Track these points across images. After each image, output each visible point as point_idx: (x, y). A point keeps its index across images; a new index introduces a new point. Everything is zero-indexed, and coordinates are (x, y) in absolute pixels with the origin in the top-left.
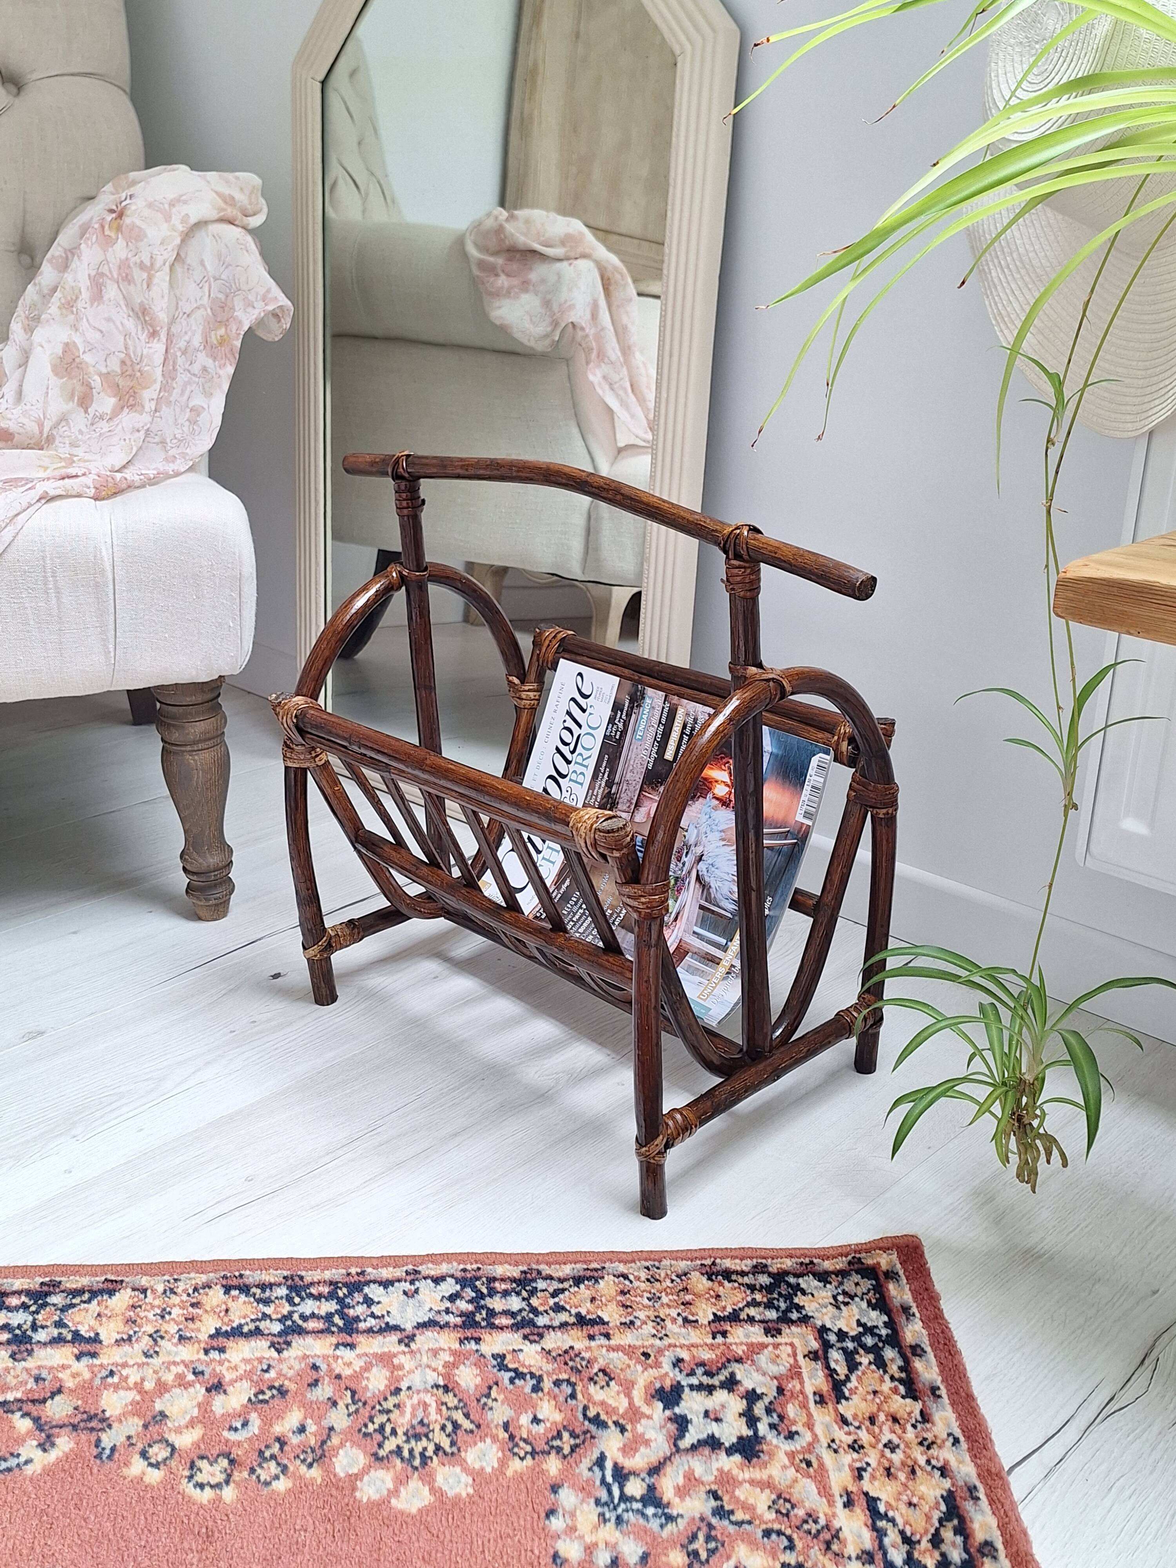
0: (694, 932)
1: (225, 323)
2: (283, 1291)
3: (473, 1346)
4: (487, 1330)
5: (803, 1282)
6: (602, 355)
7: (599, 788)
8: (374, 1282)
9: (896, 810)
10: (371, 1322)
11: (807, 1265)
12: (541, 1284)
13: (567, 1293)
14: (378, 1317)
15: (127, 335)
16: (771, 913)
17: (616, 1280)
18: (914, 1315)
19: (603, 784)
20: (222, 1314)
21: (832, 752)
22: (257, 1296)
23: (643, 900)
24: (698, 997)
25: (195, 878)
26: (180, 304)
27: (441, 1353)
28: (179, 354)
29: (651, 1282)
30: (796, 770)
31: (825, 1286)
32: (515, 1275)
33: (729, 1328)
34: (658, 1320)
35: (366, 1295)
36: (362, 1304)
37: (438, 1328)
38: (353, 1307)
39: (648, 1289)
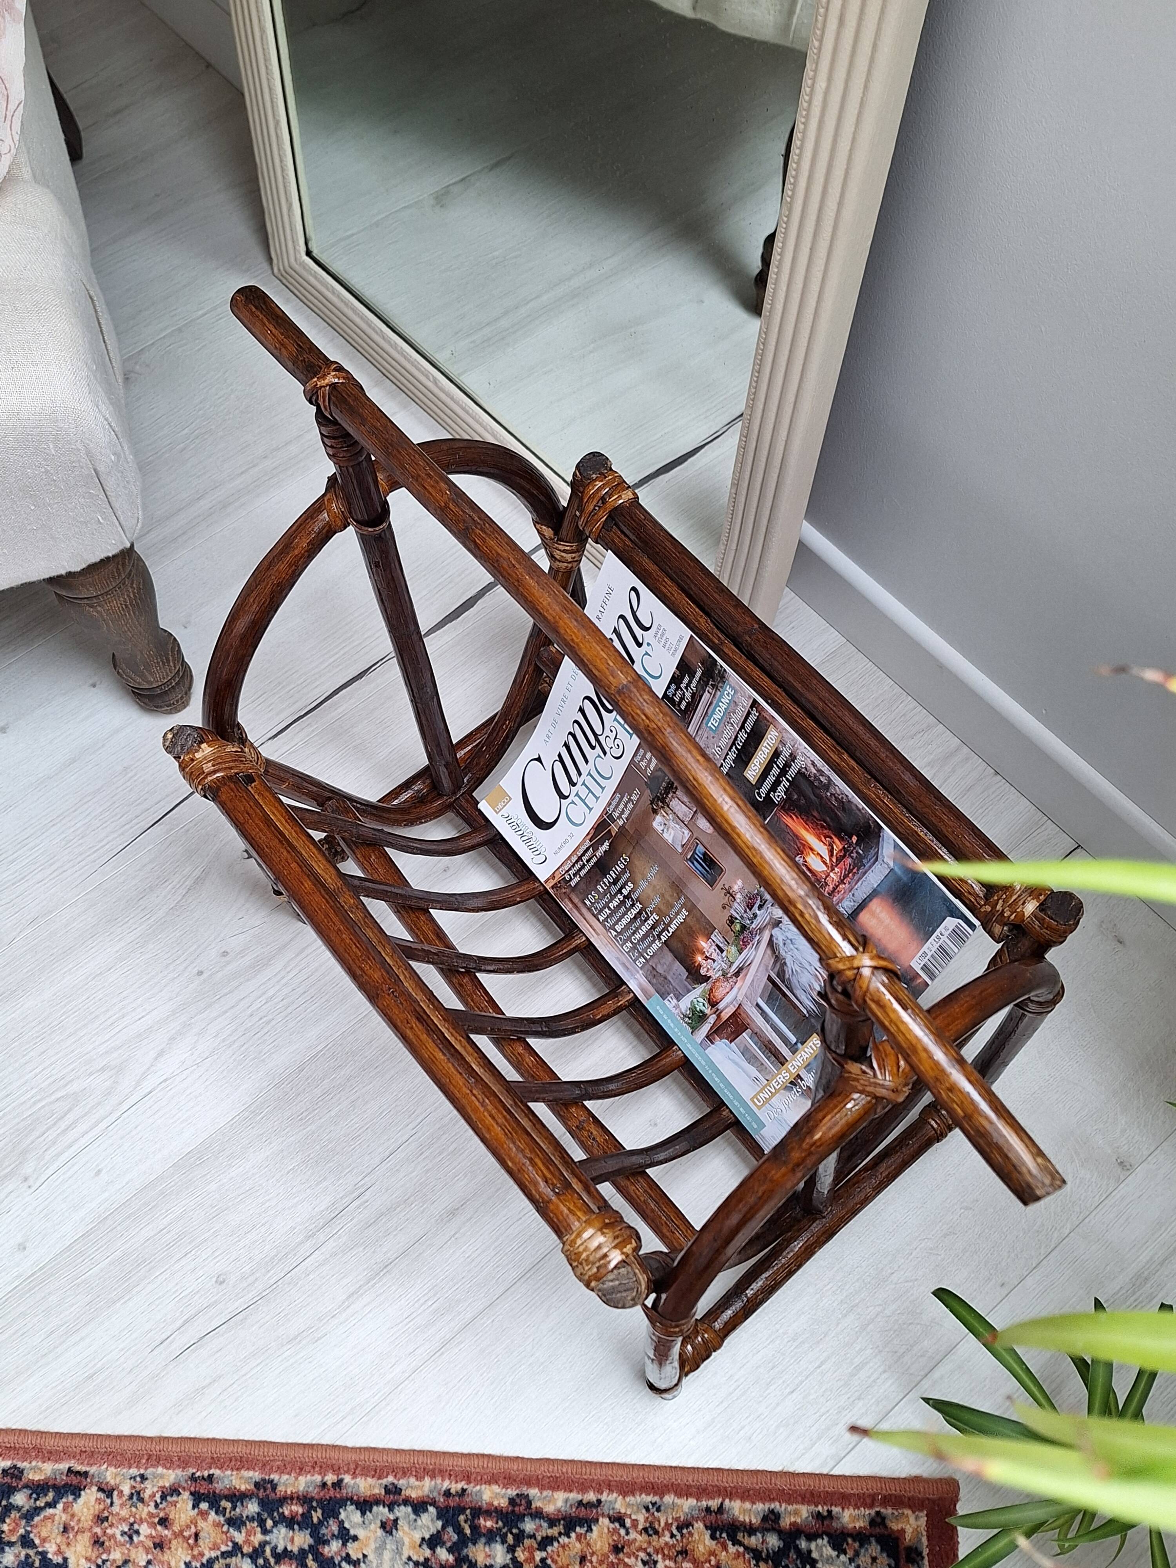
0: (757, 1005)
2: (255, 1508)
5: (815, 1550)
8: (352, 1500)
11: (824, 1517)
12: (529, 1526)
13: (556, 1544)
14: (353, 1562)
17: (612, 1526)
20: (191, 1541)
22: (227, 1515)
24: (752, 1100)
29: (650, 1535)
30: (922, 914)
31: (838, 1556)
32: (502, 1505)
35: (342, 1523)
36: (337, 1538)
38: (328, 1542)
39: (645, 1545)
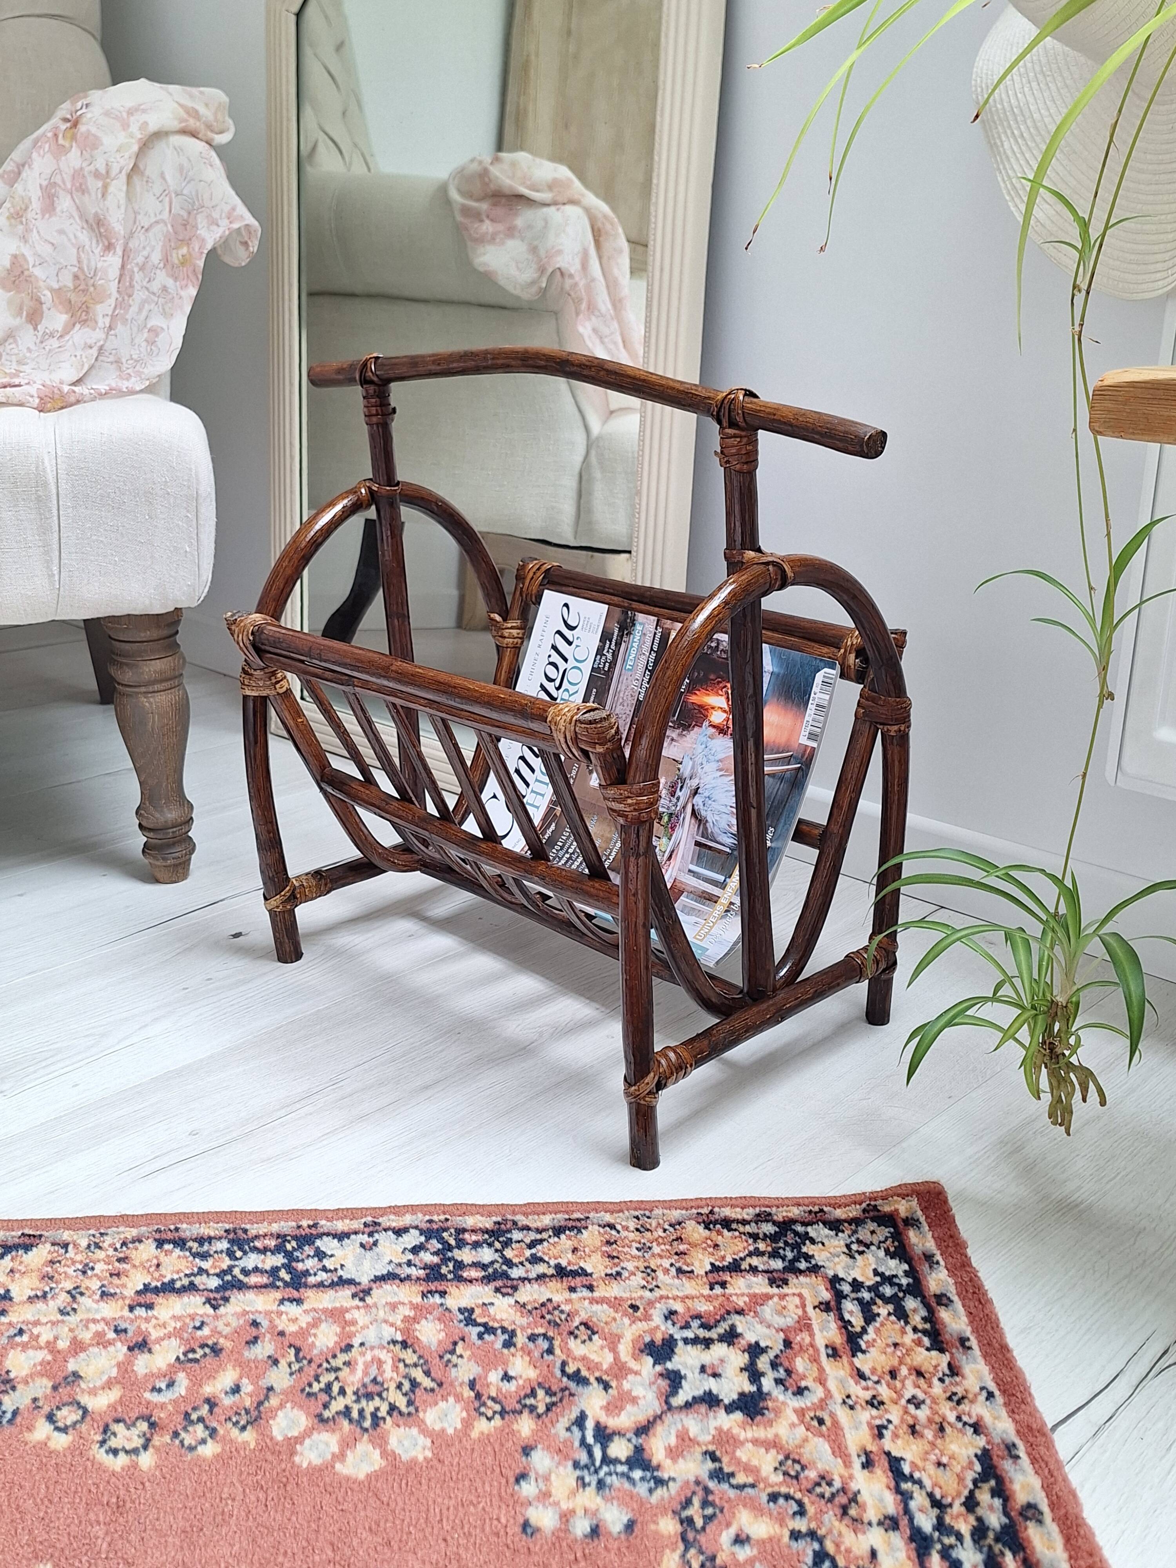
0: (690, 871)
1: (187, 242)
2: (224, 1245)
3: (437, 1299)
4: (454, 1283)
5: (812, 1231)
6: (592, 308)
8: (328, 1234)
9: (909, 727)
10: (322, 1276)
11: (816, 1213)
12: (516, 1235)
13: (545, 1243)
14: (330, 1271)
15: (80, 248)
16: (773, 845)
17: (602, 1230)
18: (938, 1263)
20: (152, 1269)
21: (838, 666)
22: (194, 1250)
23: (629, 801)
24: (694, 938)
25: (153, 835)
26: (139, 217)
27: (400, 1307)
28: (136, 269)
29: (641, 1232)
30: (800, 688)
31: (837, 1235)
32: (488, 1226)
33: (729, 1279)
34: (649, 1271)
35: (318, 1248)
36: (313, 1257)
37: (398, 1281)
38: (303, 1261)
39: (638, 1239)
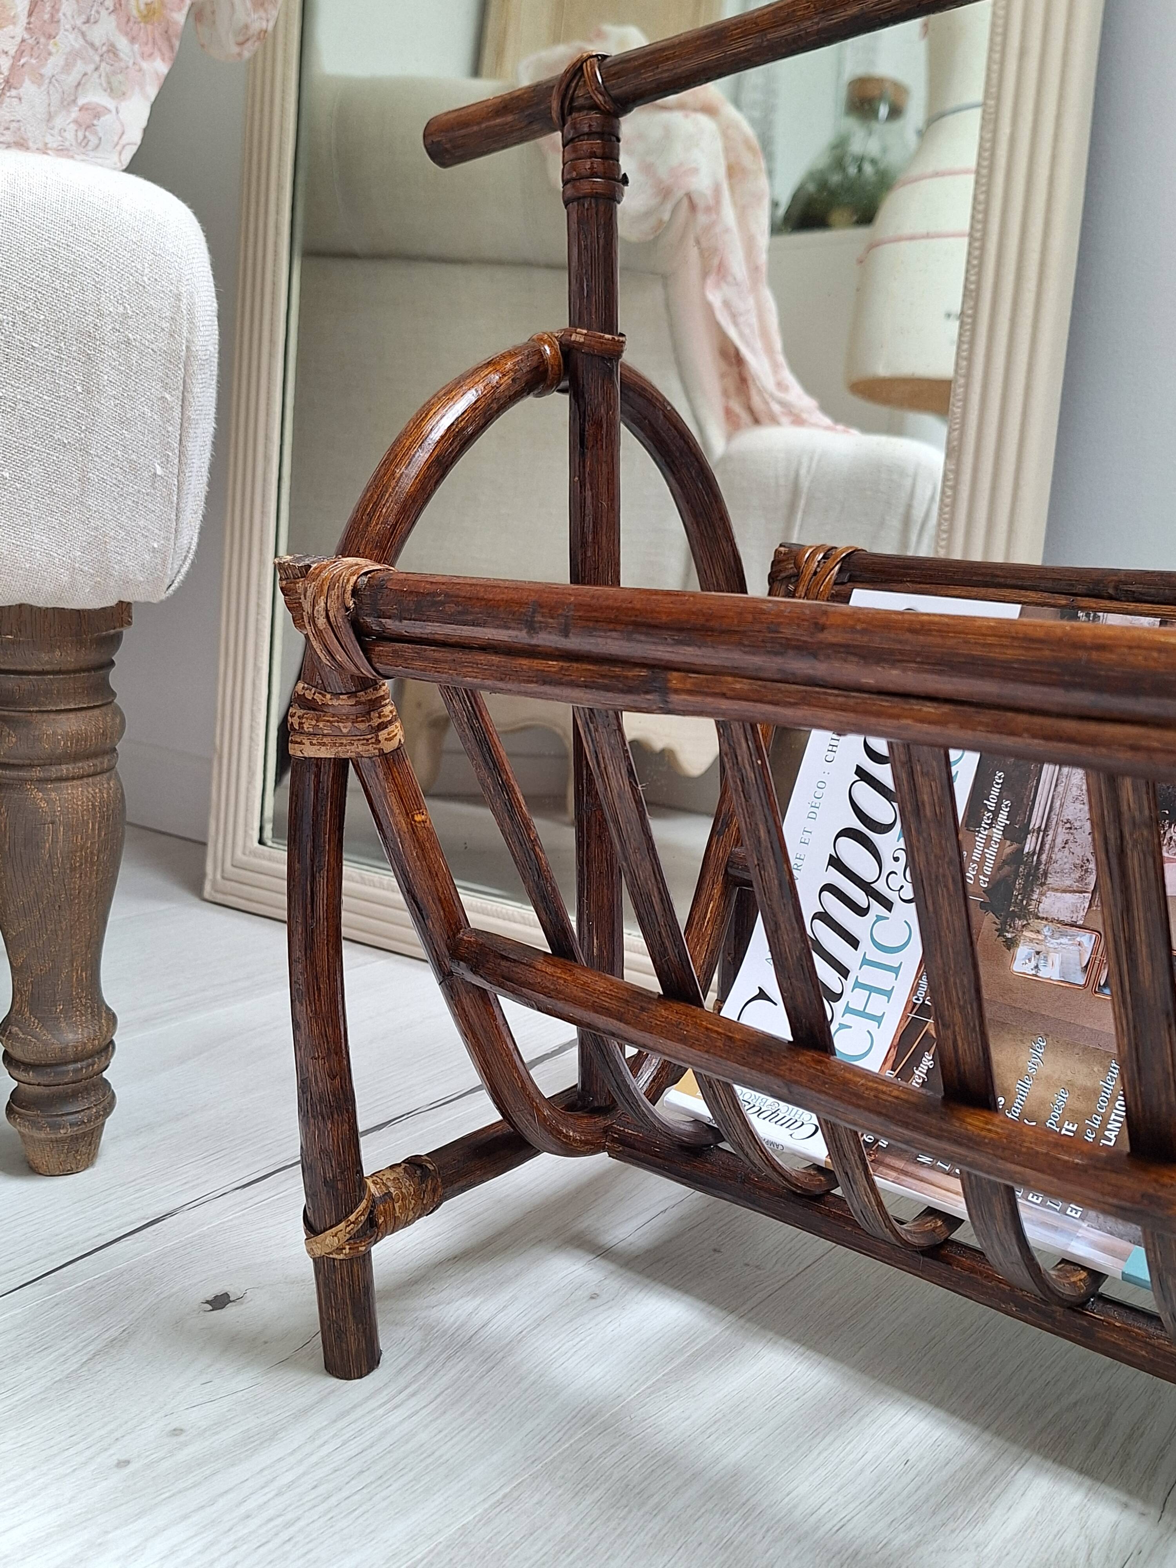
7: (987, 845)
19: (997, 834)
25: (31, 1076)
